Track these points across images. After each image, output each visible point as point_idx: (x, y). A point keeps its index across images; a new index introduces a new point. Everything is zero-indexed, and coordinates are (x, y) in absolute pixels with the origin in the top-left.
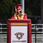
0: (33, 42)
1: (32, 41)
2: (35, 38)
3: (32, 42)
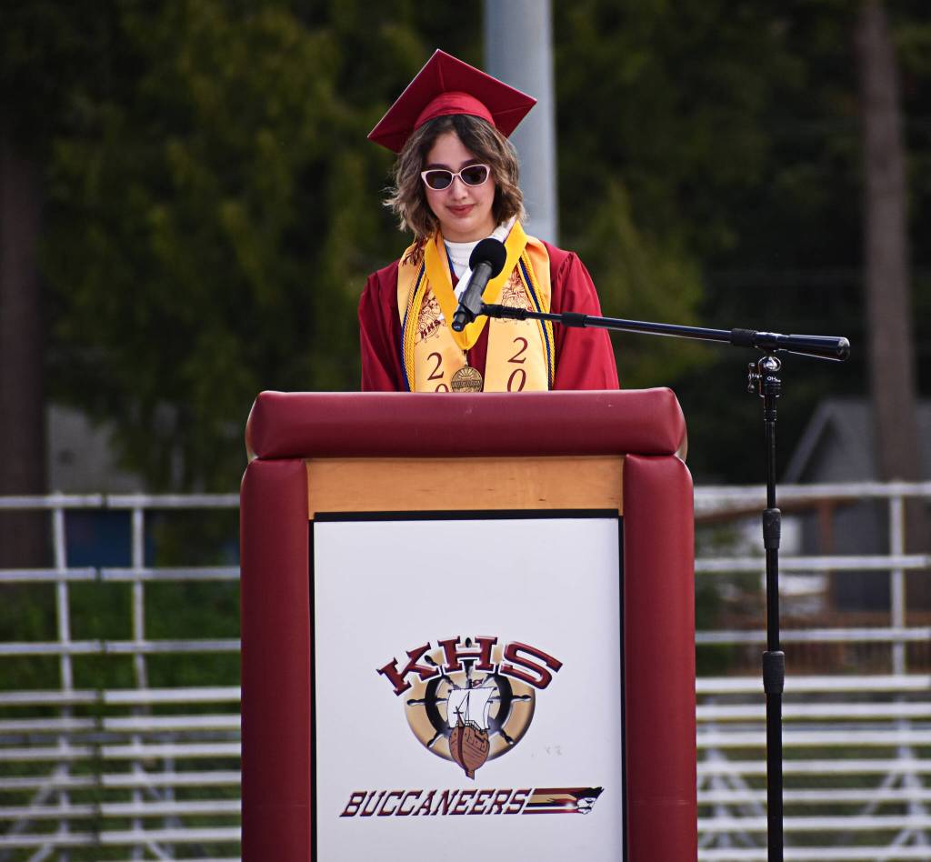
0: (736, 811)
1: (719, 796)
2: (760, 739)
3: (709, 811)
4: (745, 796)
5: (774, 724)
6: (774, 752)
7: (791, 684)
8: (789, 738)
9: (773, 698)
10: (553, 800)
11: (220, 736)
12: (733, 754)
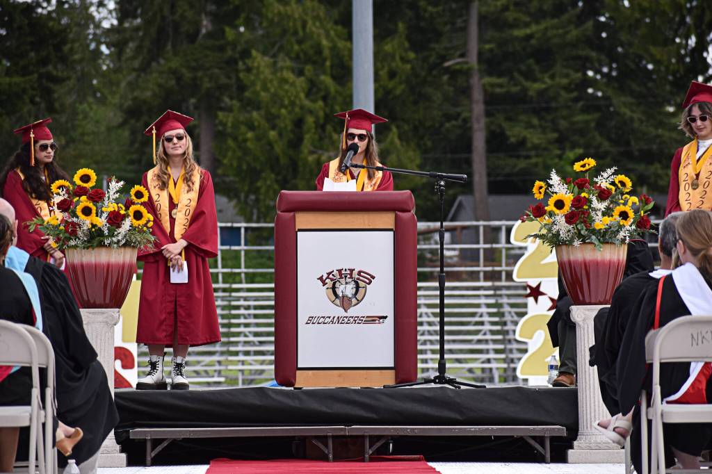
0: (430, 324)
1: (425, 319)
2: (438, 301)
3: (421, 324)
4: (432, 319)
5: (442, 297)
6: (442, 306)
7: (447, 284)
8: (446, 301)
9: (442, 288)
10: (372, 320)
11: (268, 299)
12: (429, 306)
